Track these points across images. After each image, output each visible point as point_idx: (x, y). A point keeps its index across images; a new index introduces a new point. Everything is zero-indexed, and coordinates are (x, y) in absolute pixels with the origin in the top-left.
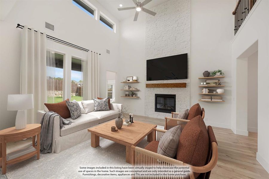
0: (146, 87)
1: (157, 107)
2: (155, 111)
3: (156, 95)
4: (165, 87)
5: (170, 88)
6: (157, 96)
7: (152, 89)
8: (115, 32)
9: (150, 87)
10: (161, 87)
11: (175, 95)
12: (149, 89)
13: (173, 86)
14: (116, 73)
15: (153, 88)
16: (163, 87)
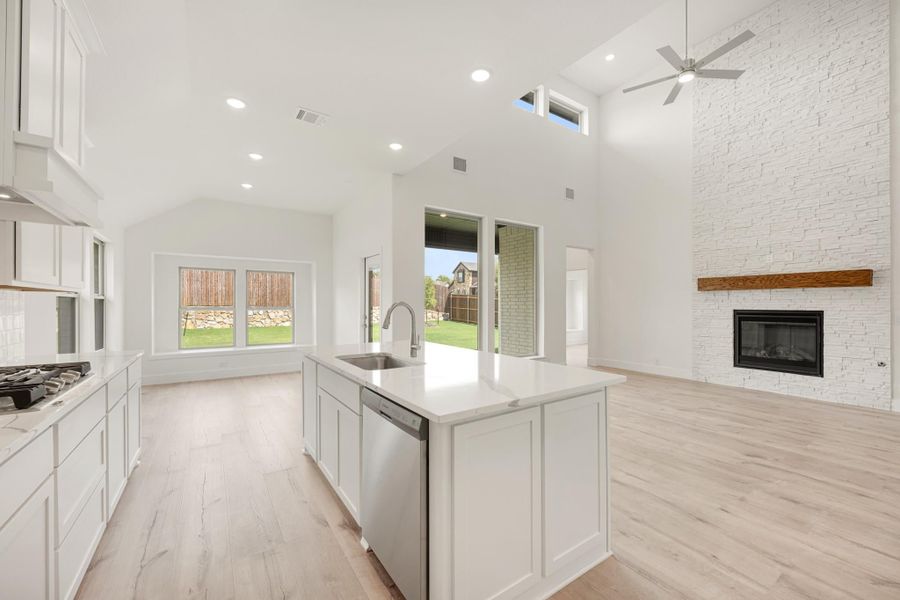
0: (700, 288)
1: (743, 354)
2: (735, 365)
3: (736, 313)
4: (776, 287)
5: (799, 291)
6: (741, 317)
7: (722, 295)
8: (586, 131)
9: (712, 287)
10: (762, 288)
11: (820, 314)
12: (710, 295)
13: (810, 280)
14: (590, 250)
15: (725, 293)
16: (766, 288)
